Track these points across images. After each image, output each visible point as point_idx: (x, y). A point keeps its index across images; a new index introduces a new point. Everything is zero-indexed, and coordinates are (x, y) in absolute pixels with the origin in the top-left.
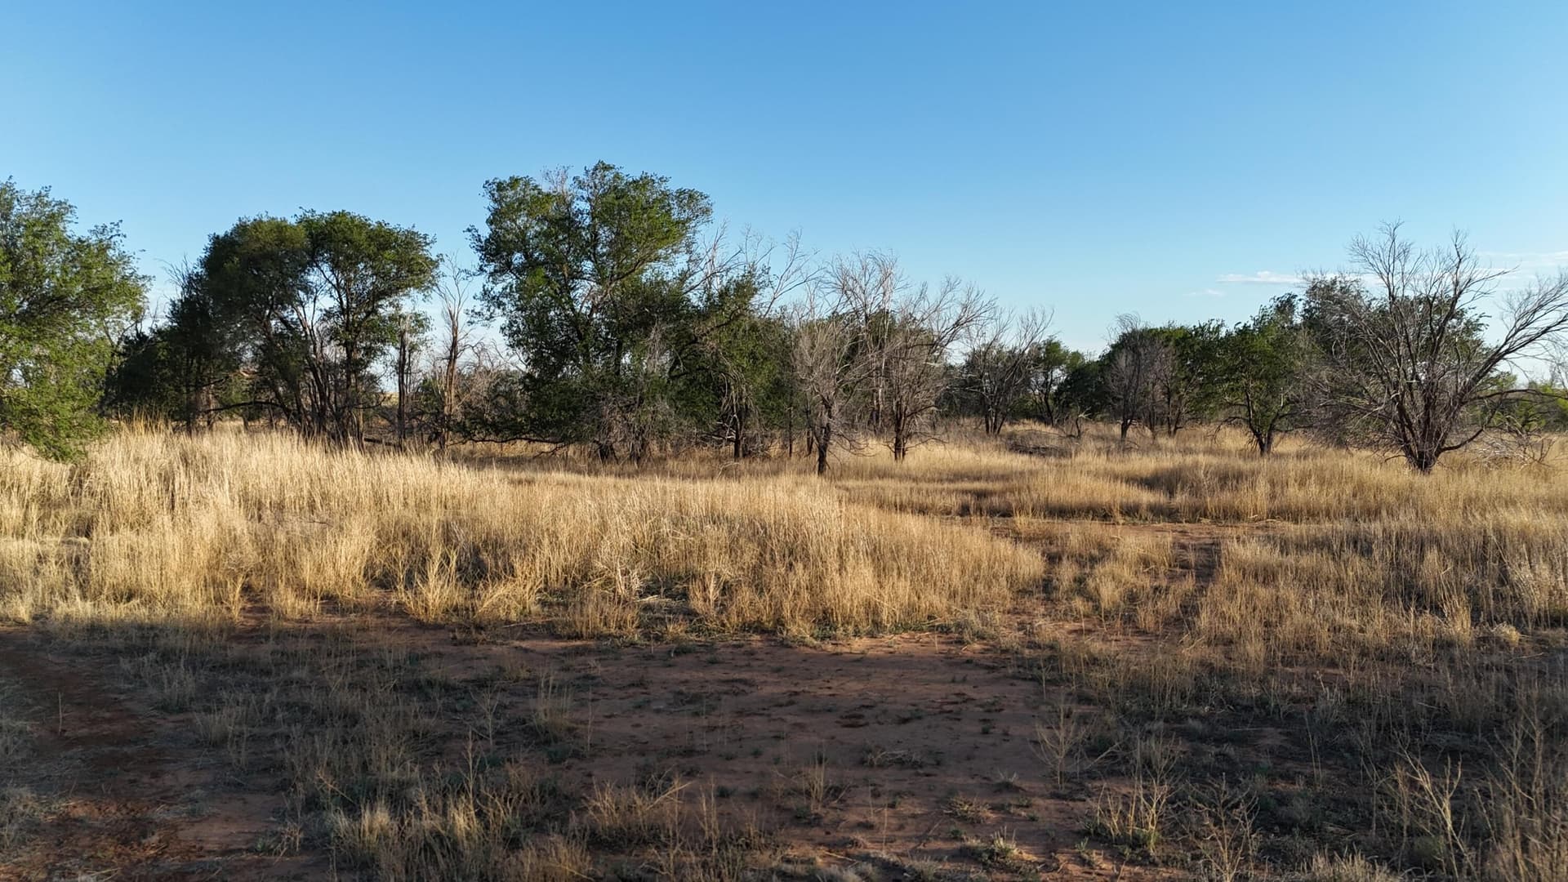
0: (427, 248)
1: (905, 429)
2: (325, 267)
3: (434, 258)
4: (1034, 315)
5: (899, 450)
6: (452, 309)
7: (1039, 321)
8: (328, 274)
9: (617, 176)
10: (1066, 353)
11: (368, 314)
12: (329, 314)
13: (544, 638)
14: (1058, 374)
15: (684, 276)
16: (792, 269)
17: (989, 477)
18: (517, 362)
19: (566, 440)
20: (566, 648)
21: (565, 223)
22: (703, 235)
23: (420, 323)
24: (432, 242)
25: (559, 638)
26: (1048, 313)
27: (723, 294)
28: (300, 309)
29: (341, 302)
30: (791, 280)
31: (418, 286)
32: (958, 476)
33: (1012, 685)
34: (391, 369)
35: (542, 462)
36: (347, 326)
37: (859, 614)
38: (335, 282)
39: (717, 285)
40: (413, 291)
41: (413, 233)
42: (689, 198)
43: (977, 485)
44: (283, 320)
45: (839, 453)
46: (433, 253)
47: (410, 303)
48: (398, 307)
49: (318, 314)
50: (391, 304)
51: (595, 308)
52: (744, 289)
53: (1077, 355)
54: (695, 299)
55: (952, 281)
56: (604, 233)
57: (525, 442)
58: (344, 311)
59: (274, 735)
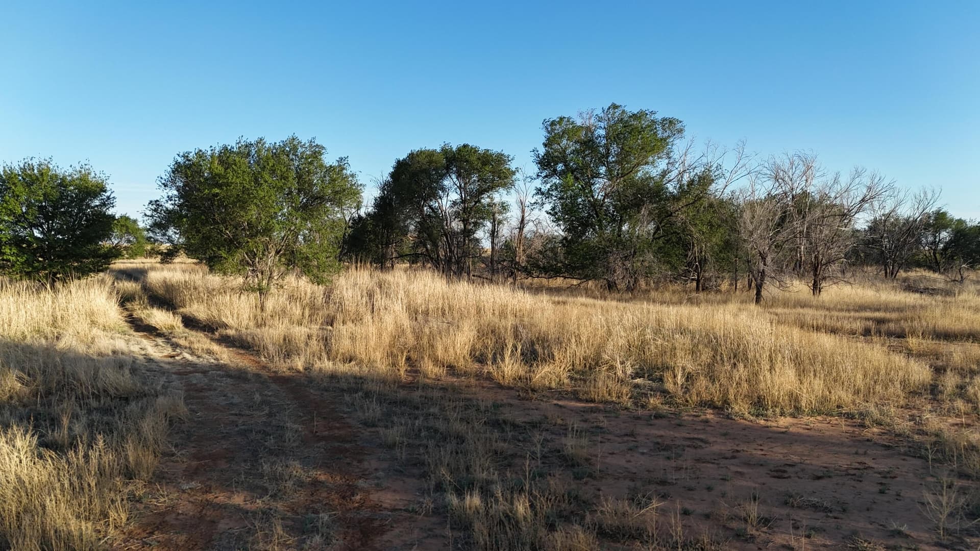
0: (509, 163)
1: (821, 273)
2: (454, 176)
3: (514, 169)
4: (925, 193)
5: (816, 288)
6: (522, 199)
7: (929, 197)
8: (455, 180)
9: (623, 112)
10: (952, 220)
11: (476, 203)
12: (455, 203)
13: (572, 400)
14: (945, 235)
15: (664, 174)
16: (739, 166)
17: (887, 308)
18: (559, 231)
19: (587, 278)
20: (585, 407)
21: (589, 144)
22: (678, 146)
23: (504, 207)
24: (512, 159)
25: (580, 400)
26: (937, 191)
27: (691, 183)
28: (440, 201)
29: (462, 196)
30: (738, 173)
31: (504, 185)
32: (862, 308)
33: (904, 460)
34: (487, 235)
35: (572, 291)
36: (464, 209)
37: (784, 400)
38: (458, 185)
39: (686, 178)
40: (501, 190)
41: (502, 155)
42: (669, 123)
43: (878, 315)
44: (430, 207)
45: (771, 290)
46: (513, 166)
47: (499, 196)
48: (492, 199)
49: (449, 203)
50: (488, 197)
51: (606, 196)
52: (705, 180)
53: (960, 222)
54: (671, 188)
55: (859, 170)
56: (614, 149)
57: (562, 278)
58: (463, 201)
59: (420, 445)
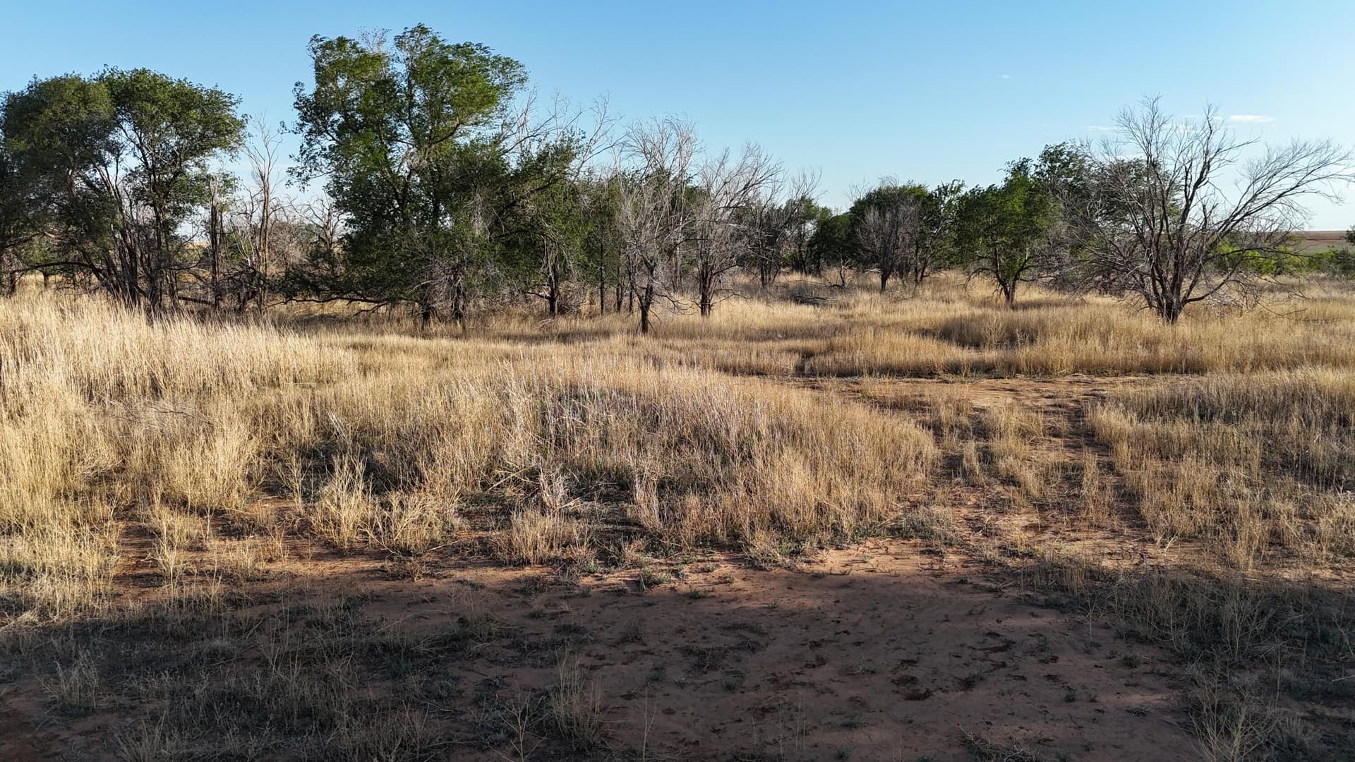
0: (233, 107)
1: (711, 286)
2: (126, 125)
3: (239, 118)
5: (705, 306)
6: (262, 170)
8: (130, 133)
9: (435, 40)
11: (176, 174)
12: (134, 174)
15: (498, 140)
18: (341, 225)
19: (393, 301)
21: (385, 86)
22: (517, 101)
23: (228, 183)
24: (238, 102)
27: (543, 157)
28: (102, 168)
29: (146, 162)
31: (224, 145)
34: (202, 228)
35: (365, 322)
36: (155, 186)
38: (138, 141)
39: (535, 151)
40: (217, 150)
41: (217, 92)
42: (506, 65)
44: (85, 179)
45: (658, 312)
46: (238, 112)
47: (216, 163)
48: (203, 167)
49: (122, 173)
50: (197, 164)
51: (413, 170)
52: (563, 154)
54: (513, 162)
56: (419, 95)
57: (347, 302)
58: (151, 171)
